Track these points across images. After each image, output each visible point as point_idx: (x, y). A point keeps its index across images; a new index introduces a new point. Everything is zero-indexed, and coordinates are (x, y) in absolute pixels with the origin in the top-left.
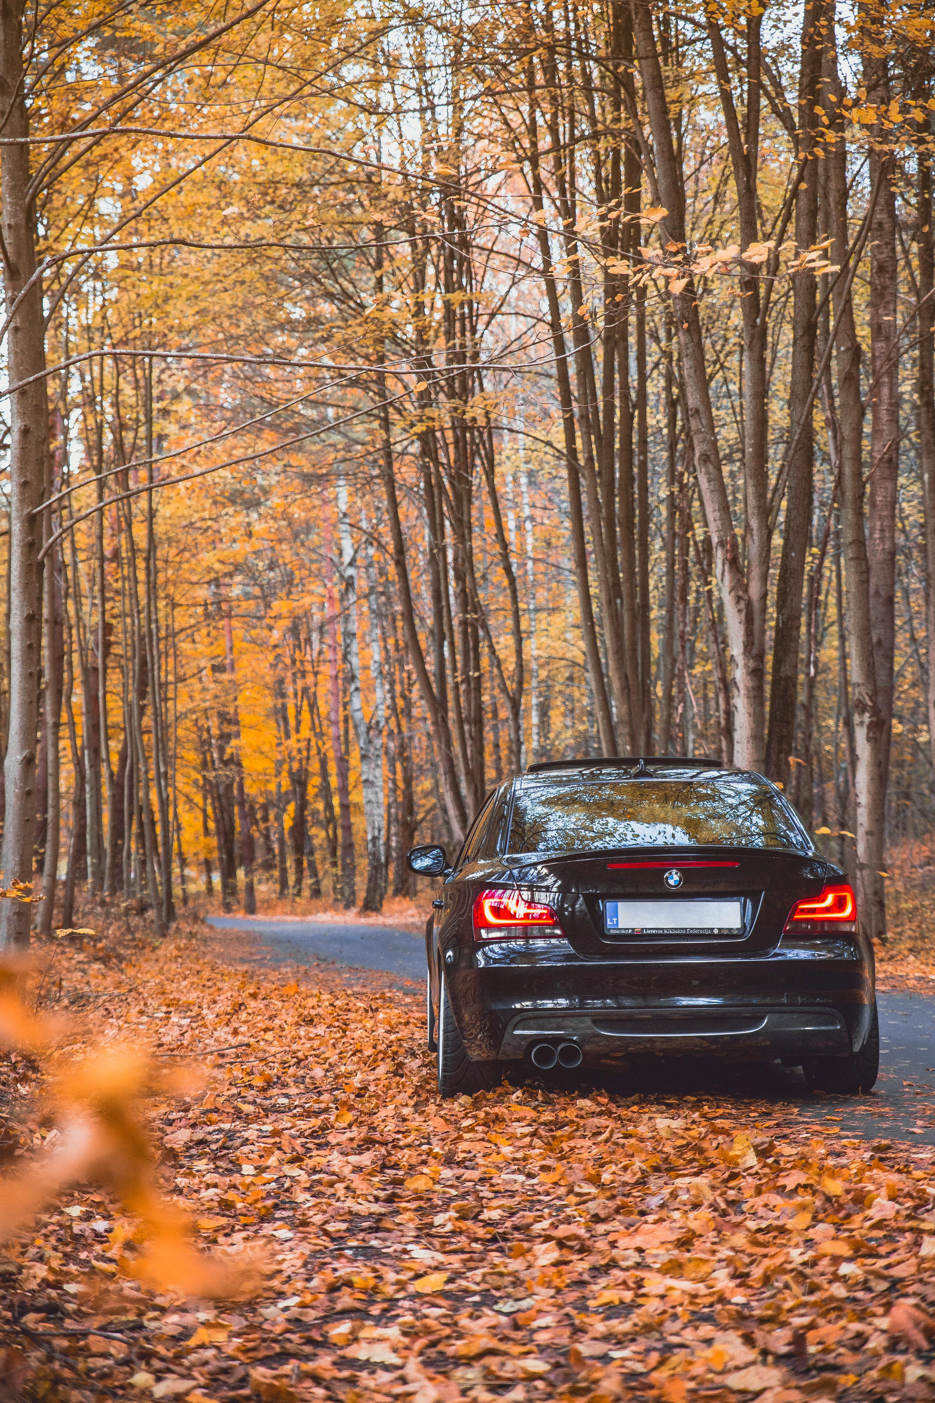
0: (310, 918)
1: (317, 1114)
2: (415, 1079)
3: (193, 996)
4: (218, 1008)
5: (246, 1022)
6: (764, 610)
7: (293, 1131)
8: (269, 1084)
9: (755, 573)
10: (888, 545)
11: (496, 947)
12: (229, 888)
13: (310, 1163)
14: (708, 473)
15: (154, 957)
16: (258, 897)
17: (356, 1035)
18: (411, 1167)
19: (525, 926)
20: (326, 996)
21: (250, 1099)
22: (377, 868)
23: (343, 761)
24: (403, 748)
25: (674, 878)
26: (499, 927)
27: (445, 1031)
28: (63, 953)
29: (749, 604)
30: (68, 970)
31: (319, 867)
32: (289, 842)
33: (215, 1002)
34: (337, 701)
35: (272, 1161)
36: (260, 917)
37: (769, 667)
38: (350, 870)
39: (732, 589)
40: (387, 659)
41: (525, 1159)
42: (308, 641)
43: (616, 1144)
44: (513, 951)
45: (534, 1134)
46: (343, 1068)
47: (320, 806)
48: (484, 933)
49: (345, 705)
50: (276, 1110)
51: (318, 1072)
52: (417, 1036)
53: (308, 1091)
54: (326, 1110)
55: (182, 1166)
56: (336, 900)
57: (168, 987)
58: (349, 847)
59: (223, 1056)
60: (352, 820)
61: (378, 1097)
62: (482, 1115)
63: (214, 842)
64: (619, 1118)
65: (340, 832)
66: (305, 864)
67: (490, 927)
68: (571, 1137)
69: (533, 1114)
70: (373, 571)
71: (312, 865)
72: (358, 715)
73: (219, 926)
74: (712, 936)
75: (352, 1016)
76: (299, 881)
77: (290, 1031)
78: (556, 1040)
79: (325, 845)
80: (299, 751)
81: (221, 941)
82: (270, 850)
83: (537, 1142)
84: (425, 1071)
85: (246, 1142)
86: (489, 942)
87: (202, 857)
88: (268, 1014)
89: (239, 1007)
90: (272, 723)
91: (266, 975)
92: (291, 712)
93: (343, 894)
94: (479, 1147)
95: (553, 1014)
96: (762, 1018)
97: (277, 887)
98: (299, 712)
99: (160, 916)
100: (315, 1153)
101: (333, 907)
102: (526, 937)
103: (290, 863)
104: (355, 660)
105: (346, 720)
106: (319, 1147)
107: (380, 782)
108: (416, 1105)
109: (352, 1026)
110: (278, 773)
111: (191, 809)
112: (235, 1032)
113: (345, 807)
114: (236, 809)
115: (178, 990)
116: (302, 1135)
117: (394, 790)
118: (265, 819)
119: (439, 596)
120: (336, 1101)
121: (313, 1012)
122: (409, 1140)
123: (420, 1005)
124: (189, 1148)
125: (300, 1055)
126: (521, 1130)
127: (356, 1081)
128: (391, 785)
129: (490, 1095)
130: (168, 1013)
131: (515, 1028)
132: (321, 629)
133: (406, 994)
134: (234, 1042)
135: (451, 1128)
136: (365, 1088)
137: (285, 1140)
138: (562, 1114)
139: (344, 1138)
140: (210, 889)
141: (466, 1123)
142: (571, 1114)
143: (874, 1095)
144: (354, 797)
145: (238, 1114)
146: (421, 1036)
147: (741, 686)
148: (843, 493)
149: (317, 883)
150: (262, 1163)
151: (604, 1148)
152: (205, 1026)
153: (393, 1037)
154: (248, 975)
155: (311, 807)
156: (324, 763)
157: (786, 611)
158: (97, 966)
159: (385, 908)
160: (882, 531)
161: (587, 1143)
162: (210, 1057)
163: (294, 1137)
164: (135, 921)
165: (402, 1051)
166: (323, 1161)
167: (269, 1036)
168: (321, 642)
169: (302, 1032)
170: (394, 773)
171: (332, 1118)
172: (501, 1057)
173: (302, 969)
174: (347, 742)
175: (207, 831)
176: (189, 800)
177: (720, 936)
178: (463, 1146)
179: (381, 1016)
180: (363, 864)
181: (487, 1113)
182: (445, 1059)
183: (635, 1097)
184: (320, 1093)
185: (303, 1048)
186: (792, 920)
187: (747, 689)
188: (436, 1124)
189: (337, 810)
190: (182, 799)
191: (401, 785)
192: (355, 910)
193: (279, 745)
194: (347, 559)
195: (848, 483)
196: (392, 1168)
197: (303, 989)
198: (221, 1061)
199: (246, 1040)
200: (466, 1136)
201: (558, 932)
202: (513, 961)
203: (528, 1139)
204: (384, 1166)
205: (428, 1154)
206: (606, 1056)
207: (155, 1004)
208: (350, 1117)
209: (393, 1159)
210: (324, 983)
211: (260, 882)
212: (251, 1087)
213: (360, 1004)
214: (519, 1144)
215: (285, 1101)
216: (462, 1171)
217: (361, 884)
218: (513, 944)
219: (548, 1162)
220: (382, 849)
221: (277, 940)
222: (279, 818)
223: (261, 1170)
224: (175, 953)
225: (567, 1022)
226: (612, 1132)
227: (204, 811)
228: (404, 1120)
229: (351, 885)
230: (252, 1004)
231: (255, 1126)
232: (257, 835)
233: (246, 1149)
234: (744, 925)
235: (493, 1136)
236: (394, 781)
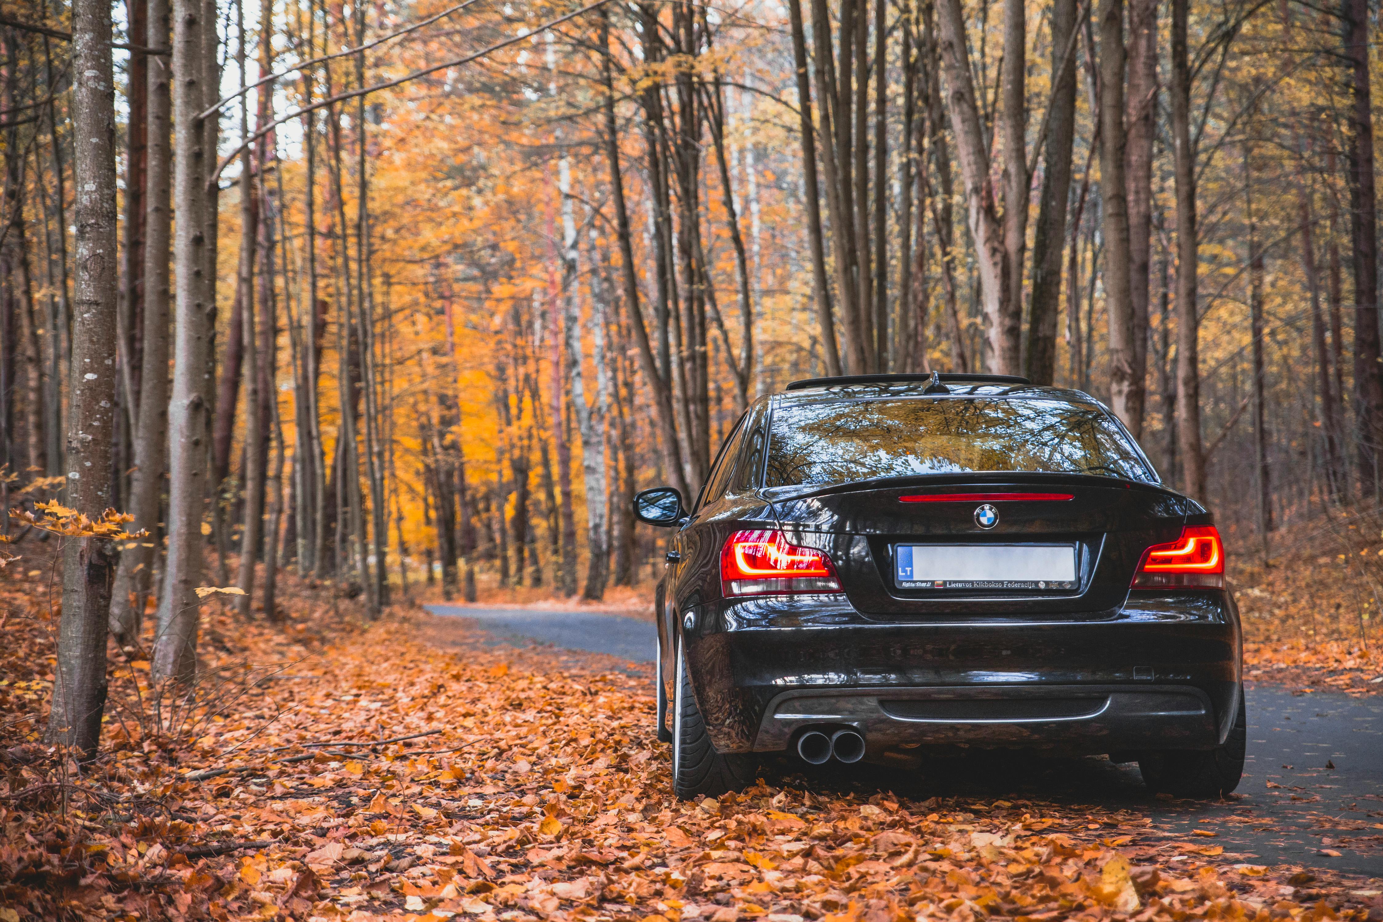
0: (531, 606)
1: (515, 821)
2: (644, 775)
3: (390, 679)
4: (414, 691)
5: (444, 706)
6: (1021, 265)
7: (482, 846)
8: (460, 781)
9: (1013, 223)
10: (1143, 208)
11: (751, 605)
12: (450, 577)
13: (502, 893)
14: (962, 113)
15: (360, 639)
16: (480, 586)
17: (571, 721)
18: (641, 900)
19: (789, 577)
20: (539, 679)
21: (434, 800)
22: (599, 557)
23: (564, 448)
24: (625, 435)
25: (987, 515)
26: (754, 580)
27: (683, 716)
28: (261, 634)
29: (1006, 257)
30: (265, 653)
31: (540, 556)
32: (511, 532)
33: (412, 684)
34: (559, 389)
35: (448, 891)
36: (480, 605)
37: (1025, 327)
38: (572, 558)
39: (988, 240)
40: (610, 347)
41: (798, 889)
42: (530, 324)
43: (925, 869)
44: (773, 610)
45: (808, 854)
46: (553, 761)
47: (542, 496)
48: (735, 588)
49: (568, 393)
50: (465, 815)
51: (523, 766)
52: (644, 722)
53: (508, 789)
54: (529, 816)
55: (322, 897)
56: (558, 589)
57: (368, 669)
58: (571, 535)
59: (409, 745)
60: (574, 508)
61: (596, 799)
62: (733, 824)
63: (434, 531)
64: (919, 831)
65: (562, 523)
66: (526, 554)
67: (744, 579)
68: (860, 860)
69: (802, 825)
70: (597, 256)
71: (534, 555)
72: (580, 401)
73: (436, 614)
74: (1038, 592)
75: (567, 699)
76: (520, 569)
77: (494, 717)
78: (830, 727)
79: (547, 534)
80: (521, 438)
81: (435, 626)
82: (491, 539)
83: (813, 865)
84: (654, 765)
85: (417, 861)
86: (742, 598)
87: (423, 547)
88: (471, 697)
89: (438, 689)
90: (494, 413)
91: (476, 657)
92: (513, 400)
93: (563, 581)
94: (732, 871)
95: (824, 692)
96: (1104, 700)
97: (498, 577)
98: (520, 401)
99: (370, 599)
100: (509, 878)
101: (554, 595)
102: (791, 592)
103: (511, 553)
104: (577, 345)
105: (568, 407)
106: (516, 869)
107: (602, 469)
108: (645, 810)
109: (568, 711)
110: (499, 461)
111: (413, 499)
112: (430, 718)
113: (567, 494)
114: (457, 498)
115: (378, 673)
116: (493, 851)
117: (616, 479)
118: (487, 509)
119: (663, 271)
120: (542, 803)
121: (523, 696)
122: (637, 860)
123: (648, 688)
124: (338, 870)
125: (503, 744)
126: (785, 845)
127: (569, 778)
128: (612, 473)
129: (741, 798)
130: (358, 696)
131: (776, 712)
132: (543, 315)
133: (629, 677)
134: (425, 728)
135: (691, 843)
136: (580, 787)
137: (468, 862)
138: (841, 825)
139: (549, 856)
140: (431, 579)
141: (713, 835)
142: (853, 825)
143: (1238, 799)
144: (576, 487)
145: (416, 822)
146: (650, 723)
147: (996, 346)
148: (1103, 144)
149: (538, 571)
150: (434, 894)
151: (908, 875)
152: (395, 710)
153: (615, 724)
154: (457, 658)
155: (533, 497)
156: (545, 452)
157: (1045, 266)
158: (297, 648)
159: (607, 595)
160: (1137, 192)
161: (882, 867)
162: (392, 747)
163: (479, 855)
164: (344, 604)
165: (626, 740)
166: (519, 890)
167: (469, 722)
168: (544, 327)
169: (508, 718)
170: (616, 460)
171: (536, 827)
172: (757, 748)
173: (517, 651)
174: (569, 430)
175: (428, 521)
176: (411, 490)
177: (1048, 592)
178: (711, 869)
179: (601, 700)
180: (586, 555)
181: (740, 823)
182: (683, 751)
183: (931, 802)
184: (523, 793)
185: (506, 736)
186: (1142, 571)
187: (1003, 349)
188: (674, 836)
189: (559, 499)
190: (403, 488)
191: (623, 474)
192: (576, 599)
193: (501, 431)
194: (569, 241)
195: (1109, 133)
196: (614, 901)
197: (514, 670)
198: (405, 751)
199: (441, 726)
200: (715, 854)
201: (833, 585)
202: (772, 623)
203: (799, 861)
204: (603, 899)
205: (664, 882)
206: (895, 748)
207: (345, 685)
208: (558, 826)
209: (616, 888)
210: (540, 667)
211: (482, 571)
212: (436, 784)
213: (577, 687)
214: (787, 866)
215: (478, 803)
216: (711, 907)
217: (583, 573)
218: (773, 602)
219: (833, 895)
220: (604, 538)
221: (493, 625)
222: (501, 508)
223: (432, 904)
224: (385, 636)
225: (842, 704)
226: (917, 853)
227: (425, 500)
228: (630, 830)
229: (572, 573)
230: (455, 687)
231: (433, 838)
232: (478, 525)
233: (415, 872)
234: (1079, 579)
235: (750, 854)
236: (616, 470)
